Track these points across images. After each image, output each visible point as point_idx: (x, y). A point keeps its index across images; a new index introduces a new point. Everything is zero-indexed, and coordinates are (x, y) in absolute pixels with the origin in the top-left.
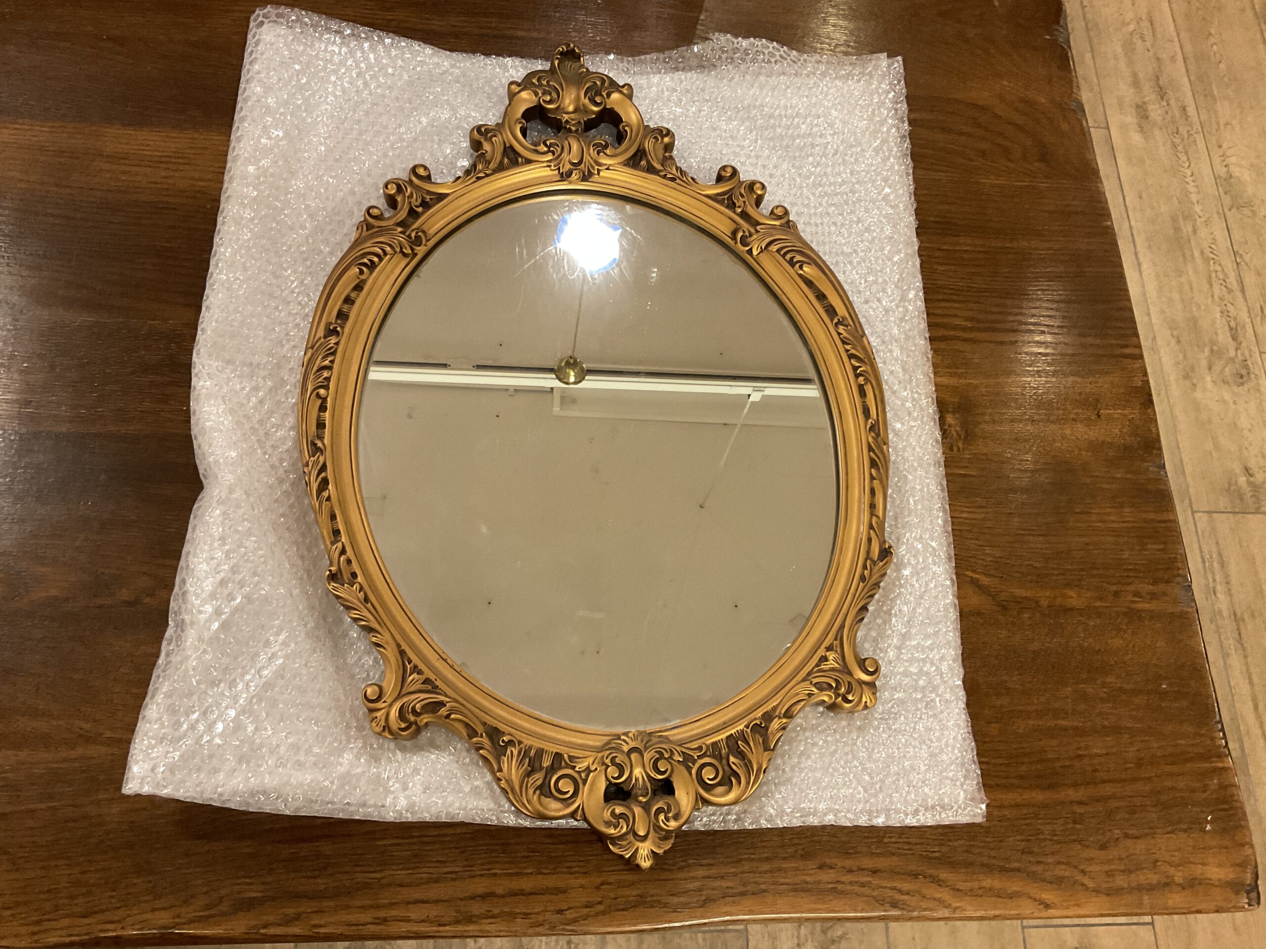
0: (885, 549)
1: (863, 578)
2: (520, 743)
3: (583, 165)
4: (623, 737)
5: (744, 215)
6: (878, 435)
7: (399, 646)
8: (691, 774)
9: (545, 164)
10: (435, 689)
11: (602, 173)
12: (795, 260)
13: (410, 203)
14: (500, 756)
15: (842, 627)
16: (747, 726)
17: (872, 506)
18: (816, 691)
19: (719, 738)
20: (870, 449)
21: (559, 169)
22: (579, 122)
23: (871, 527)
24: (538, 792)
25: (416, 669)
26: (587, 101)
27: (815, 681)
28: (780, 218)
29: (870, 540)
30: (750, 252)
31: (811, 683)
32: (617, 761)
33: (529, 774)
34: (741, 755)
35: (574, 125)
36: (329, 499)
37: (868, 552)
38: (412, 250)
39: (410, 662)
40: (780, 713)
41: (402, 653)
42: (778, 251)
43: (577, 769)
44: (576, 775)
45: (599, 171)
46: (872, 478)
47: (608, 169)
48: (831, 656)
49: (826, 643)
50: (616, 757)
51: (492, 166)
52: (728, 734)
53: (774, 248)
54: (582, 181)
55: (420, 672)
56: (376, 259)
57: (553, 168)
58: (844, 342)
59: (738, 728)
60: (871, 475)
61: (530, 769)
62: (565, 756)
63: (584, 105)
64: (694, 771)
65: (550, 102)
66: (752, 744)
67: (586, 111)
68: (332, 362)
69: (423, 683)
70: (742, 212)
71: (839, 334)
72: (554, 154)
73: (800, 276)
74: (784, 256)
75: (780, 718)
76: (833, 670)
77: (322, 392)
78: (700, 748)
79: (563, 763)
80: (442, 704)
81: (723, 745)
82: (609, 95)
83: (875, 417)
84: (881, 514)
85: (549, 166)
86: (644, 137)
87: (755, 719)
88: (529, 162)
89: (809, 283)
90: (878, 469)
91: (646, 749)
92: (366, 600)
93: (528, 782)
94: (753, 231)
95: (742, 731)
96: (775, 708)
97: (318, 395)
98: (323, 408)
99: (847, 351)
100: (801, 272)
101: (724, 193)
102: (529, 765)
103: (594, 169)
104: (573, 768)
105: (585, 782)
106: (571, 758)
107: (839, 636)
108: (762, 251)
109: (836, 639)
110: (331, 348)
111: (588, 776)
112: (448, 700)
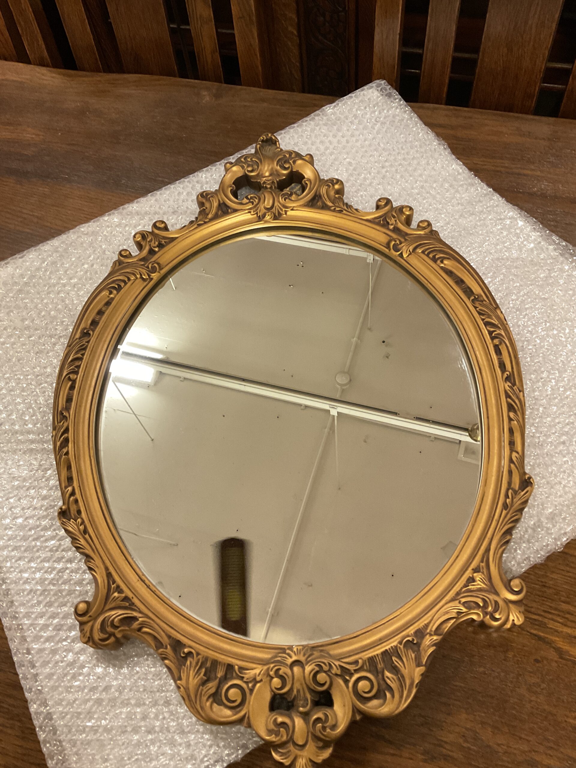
0: (526, 480)
1: (505, 506)
2: (198, 654)
3: (274, 208)
4: (288, 651)
5: (396, 230)
6: (514, 384)
7: (107, 569)
8: (348, 687)
9: (247, 211)
10: (131, 606)
11: (288, 213)
12: (437, 257)
13: (150, 245)
14: (181, 666)
15: (488, 550)
16: (400, 643)
17: (512, 443)
18: (464, 610)
19: (375, 653)
20: (508, 396)
21: (257, 213)
22: (273, 182)
23: (511, 461)
24: (211, 700)
25: (119, 589)
26: (278, 167)
27: (463, 600)
28: (424, 228)
29: (510, 472)
30: (401, 255)
31: (460, 602)
32: (281, 672)
33: (204, 683)
34: (395, 670)
35: (269, 184)
36: (67, 453)
37: (510, 483)
38: (149, 276)
39: (114, 582)
40: (431, 631)
41: (109, 575)
42: (423, 252)
43: (245, 680)
44: (244, 685)
45: (286, 212)
46: (510, 419)
47: (292, 210)
48: (478, 576)
49: (474, 565)
50: (279, 669)
51: (210, 216)
52: (383, 649)
53: (419, 251)
54: (274, 220)
55: (120, 591)
56: (122, 284)
57: (252, 213)
58: (480, 314)
59: (392, 645)
60: (509, 417)
61: (205, 678)
62: (236, 667)
63: (276, 171)
64: (351, 684)
65: (252, 171)
66: (404, 659)
67: (279, 175)
68: (83, 355)
69: (123, 600)
70: (394, 228)
71: (476, 308)
72: (253, 204)
73: (442, 268)
74: (428, 255)
75: (431, 635)
76: (480, 590)
77: (73, 376)
78: (356, 662)
79: (234, 674)
80: (135, 619)
81: (379, 660)
82: (294, 162)
83: (510, 370)
84: (519, 449)
85: (250, 212)
86: (320, 186)
87: (408, 636)
88: (235, 211)
89: (450, 273)
90: (515, 412)
91: (307, 663)
92: (85, 531)
93: (202, 690)
94: (403, 240)
95: (396, 647)
96: (427, 626)
97: (70, 379)
98: (72, 388)
99: (483, 320)
100: (442, 265)
101: (380, 217)
102: (204, 675)
103: (282, 210)
104: (242, 678)
105: (251, 691)
106: (241, 669)
107: (485, 558)
108: (410, 254)
109: (482, 561)
110: (84, 345)
111: (254, 686)
112: (140, 615)
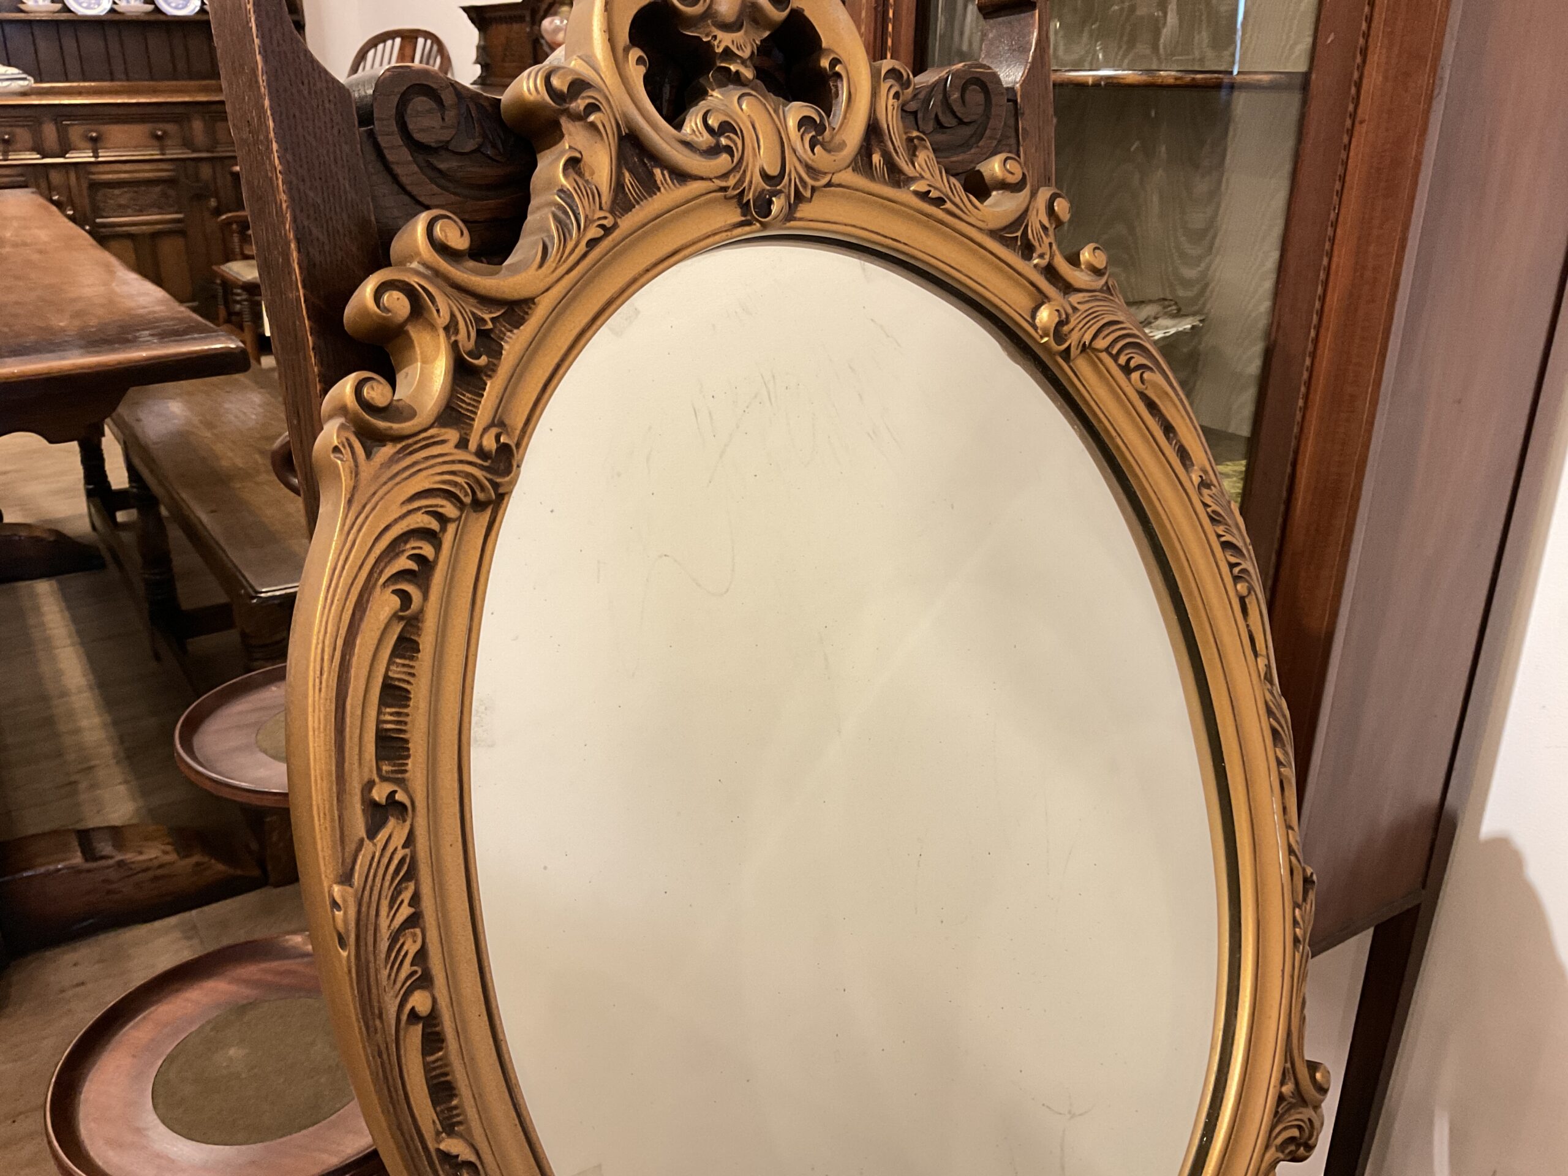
1: (1296, 943)
3: (786, 179)
12: (1132, 364)
13: (455, 346)
20: (1270, 712)
21: (742, 194)
23: (1290, 850)
28: (1098, 272)
29: (1291, 872)
30: (1065, 353)
38: (496, 486)
42: (1109, 349)
45: (814, 190)
47: (828, 185)
51: (606, 198)
53: (1102, 344)
54: (787, 219)
57: (730, 192)
58: (1212, 519)
60: (1277, 759)
68: (415, 900)
70: (1047, 266)
71: (1206, 505)
72: (732, 158)
73: (1139, 392)
74: (1116, 359)
83: (1264, 651)
85: (724, 189)
86: (875, 92)
88: (677, 177)
89: (1153, 408)
94: (1068, 307)
99: (1219, 536)
100: (1141, 387)
101: (1016, 227)
103: (805, 187)
107: (1288, 1054)
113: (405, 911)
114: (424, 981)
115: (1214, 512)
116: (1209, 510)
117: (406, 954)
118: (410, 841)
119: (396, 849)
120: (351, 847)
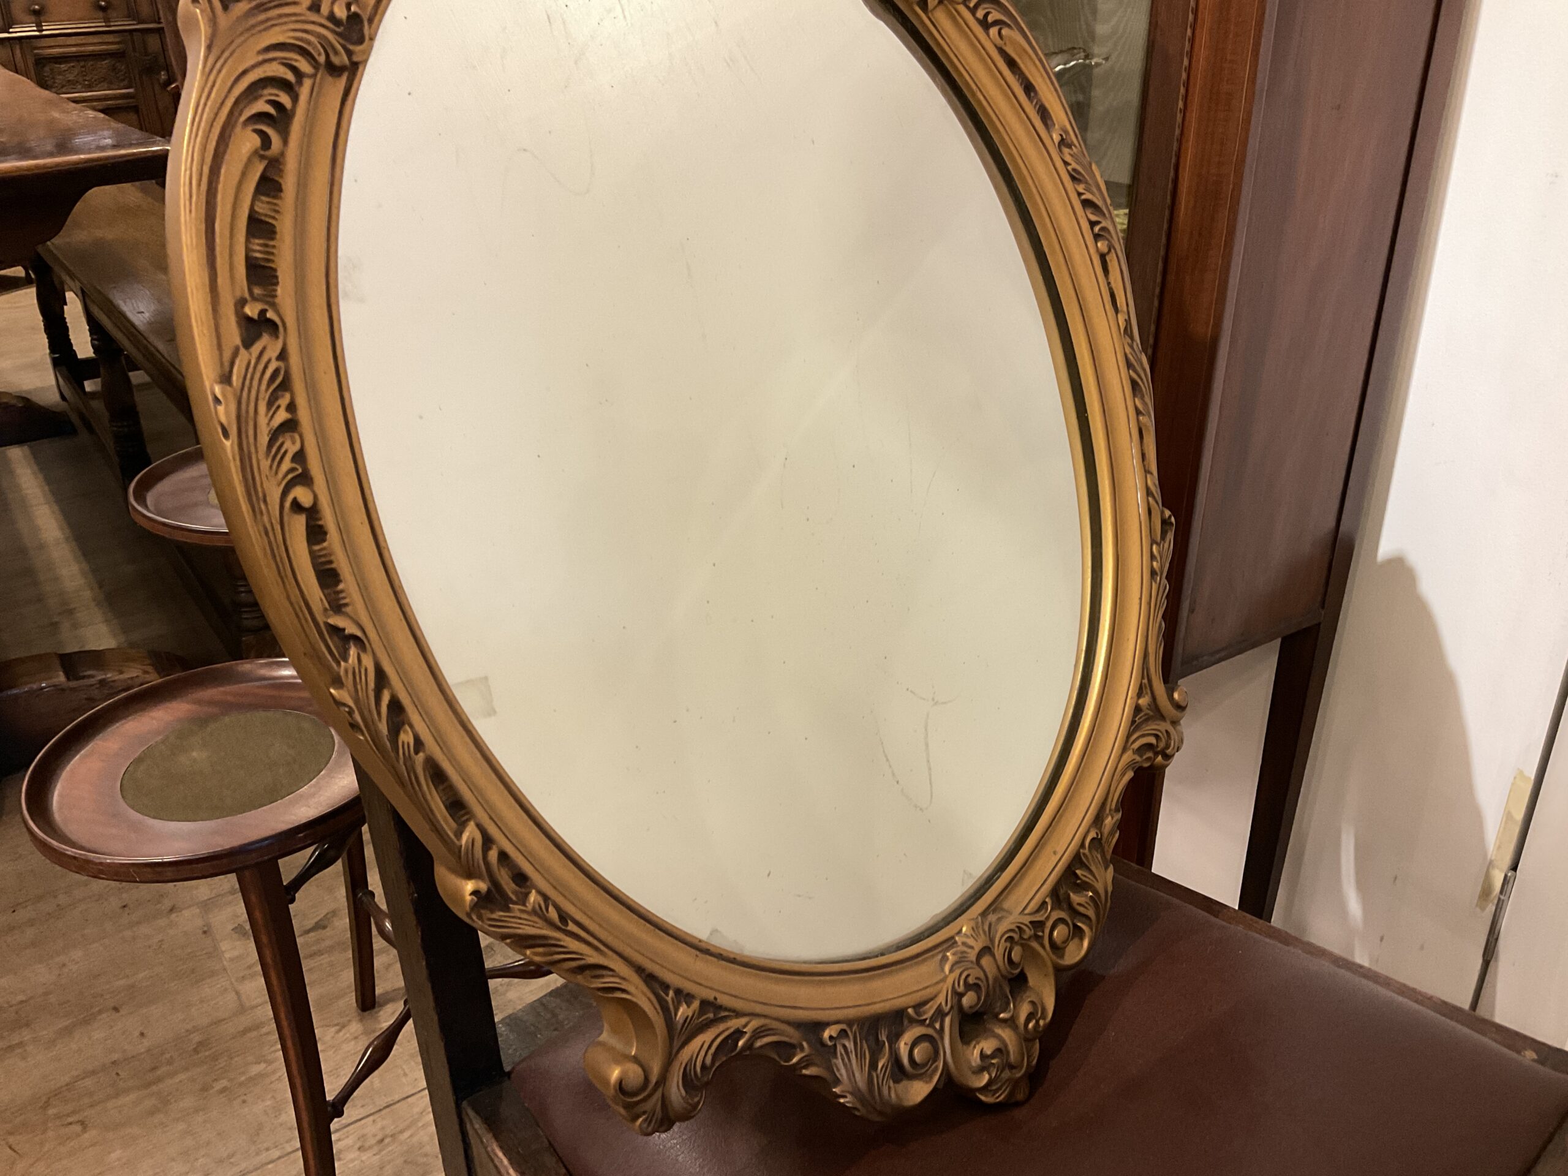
0: (1165, 521)
1: (1153, 575)
2: (851, 1025)
4: (960, 940)
7: (640, 971)
8: (1043, 947)
10: (720, 1014)
12: (990, 19)
14: (830, 1061)
15: (1146, 655)
16: (1082, 846)
17: (1144, 458)
19: (1058, 877)
20: (1129, 365)
23: (1148, 492)
24: (891, 1084)
25: (684, 996)
27: (1136, 746)
29: (1149, 512)
31: (1133, 752)
32: (971, 980)
33: (872, 1064)
34: (1084, 888)
37: (1151, 532)
38: (349, 53)
40: (1110, 809)
41: (650, 980)
43: (928, 1022)
44: (930, 1031)
46: (1138, 412)
50: (968, 976)
52: (1065, 865)
55: (688, 998)
56: (285, 99)
58: (1073, 178)
59: (1073, 853)
60: (1136, 408)
61: (869, 1054)
62: (910, 1008)
64: (1046, 940)
66: (1092, 867)
68: (291, 407)
69: (700, 1012)
71: (1066, 163)
73: (999, 48)
74: (974, 12)
77: (301, 493)
78: (1043, 904)
79: (906, 1022)
80: (737, 1034)
81: (1062, 881)
84: (1153, 466)
87: (1089, 831)
89: (1014, 66)
91: (993, 943)
92: (564, 917)
93: (877, 1077)
95: (1077, 854)
96: (1104, 804)
97: (297, 506)
98: (316, 533)
99: (1080, 194)
102: (869, 1051)
104: (923, 1022)
105: (941, 1032)
106: (917, 1007)
107: (1145, 672)
109: (1143, 677)
110: (276, 372)
111: (942, 1023)
112: (742, 1021)
113: (282, 416)
114: (304, 479)
115: (1074, 170)
116: (1069, 168)
117: (286, 452)
118: (283, 356)
119: (269, 361)
120: (227, 355)
